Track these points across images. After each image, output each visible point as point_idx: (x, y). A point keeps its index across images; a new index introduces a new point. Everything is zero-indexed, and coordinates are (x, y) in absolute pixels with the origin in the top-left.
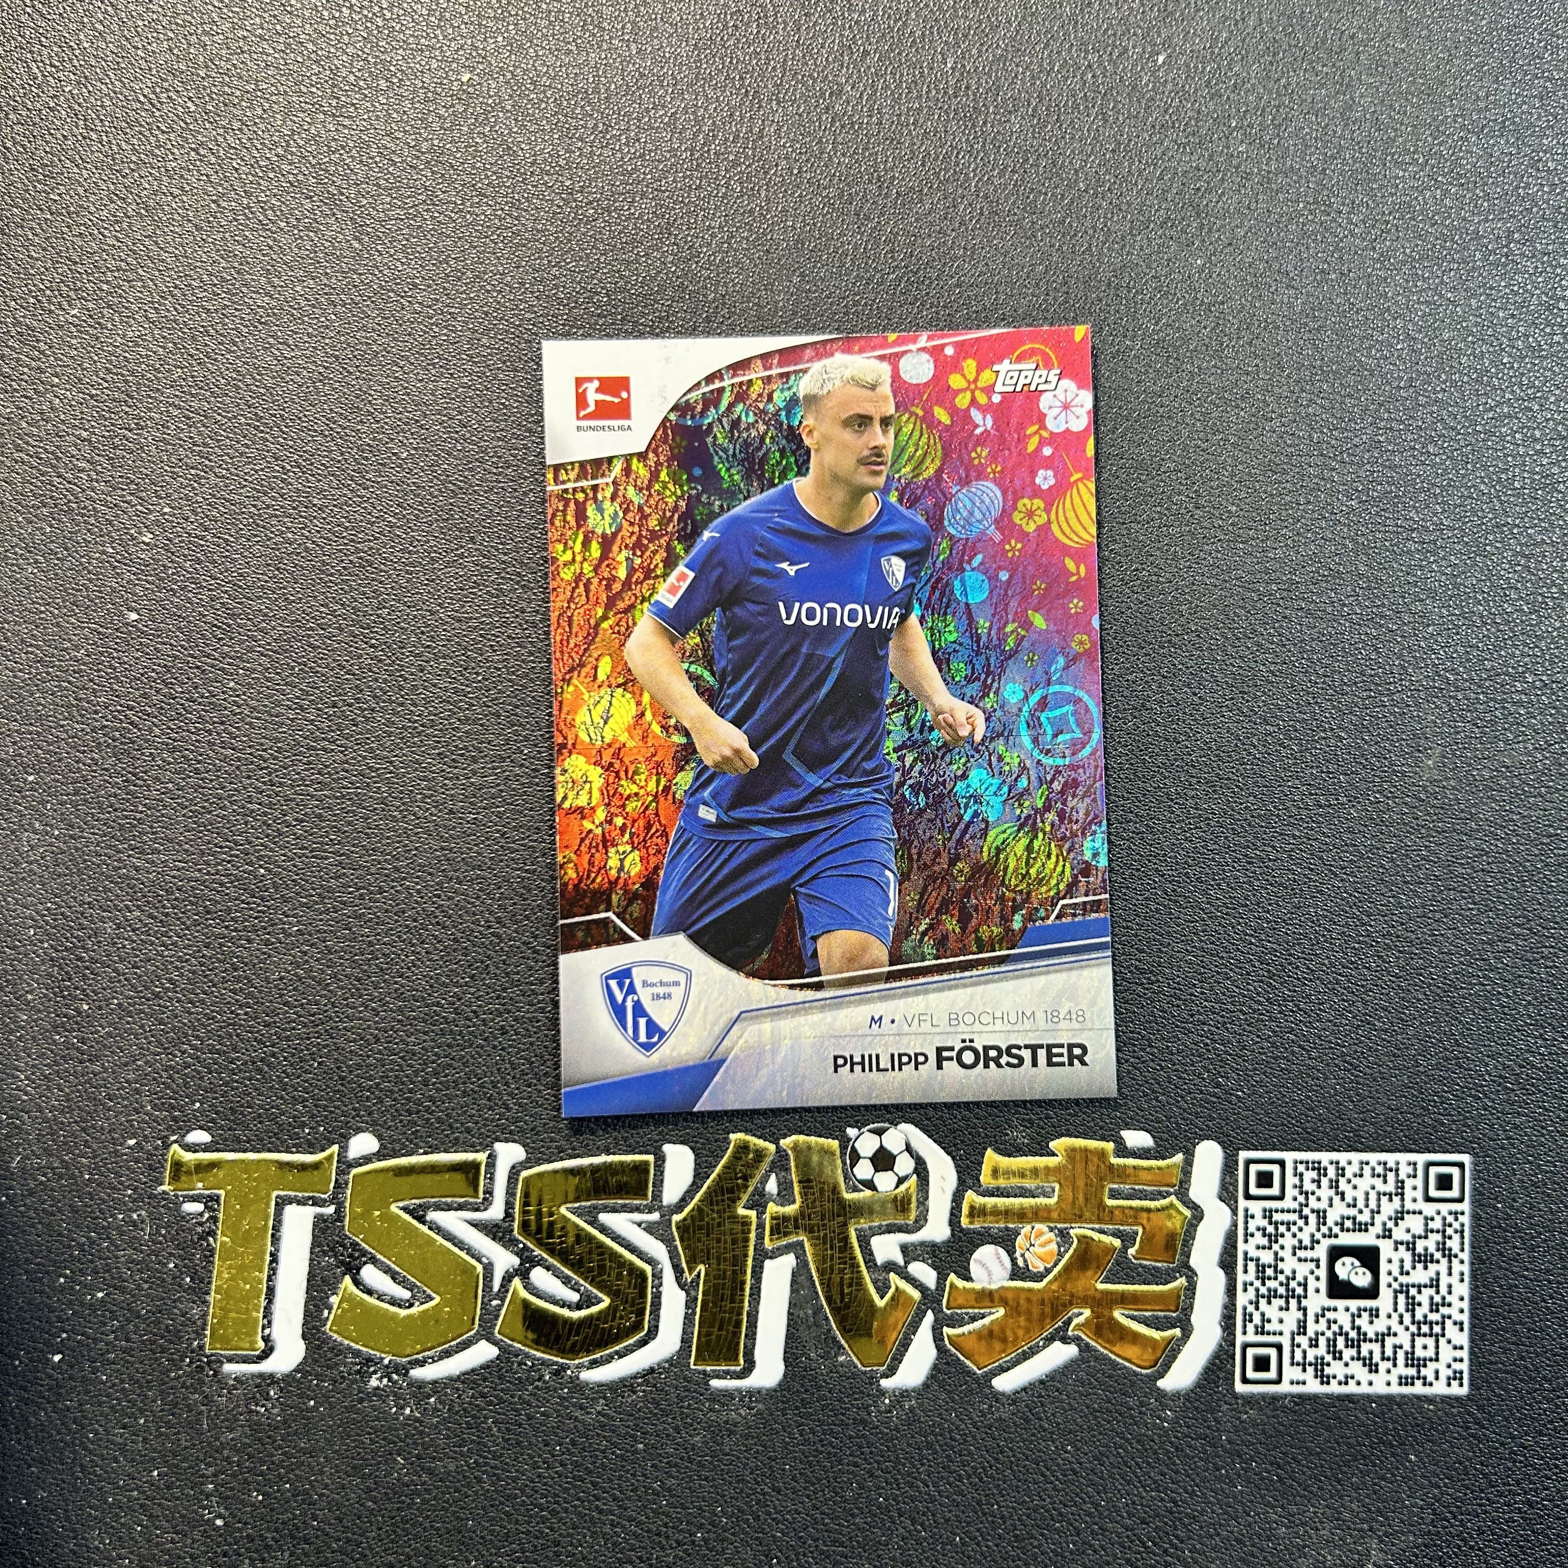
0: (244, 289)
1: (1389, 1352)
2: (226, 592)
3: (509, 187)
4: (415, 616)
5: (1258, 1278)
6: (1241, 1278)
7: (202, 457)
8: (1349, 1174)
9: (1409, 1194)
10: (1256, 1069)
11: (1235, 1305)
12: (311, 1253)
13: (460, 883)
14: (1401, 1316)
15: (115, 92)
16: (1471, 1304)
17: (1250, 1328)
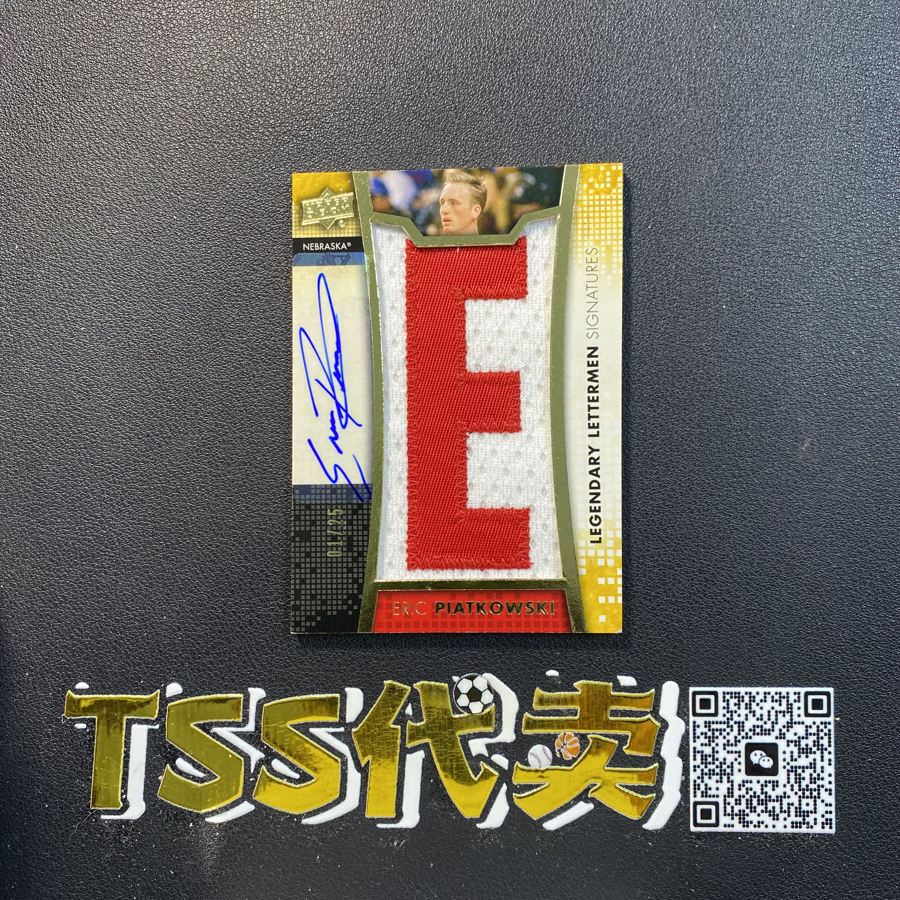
0: (90, 195)
1: (785, 807)
2: (85, 372)
3: (237, 126)
4: (192, 382)
5: (702, 763)
6: (692, 763)
7: (69, 294)
8: (758, 699)
9: (795, 712)
10: (698, 637)
11: (689, 779)
12: (147, 751)
13: (223, 537)
14: (792, 786)
15: (11, 83)
16: (836, 779)
17: (699, 793)
